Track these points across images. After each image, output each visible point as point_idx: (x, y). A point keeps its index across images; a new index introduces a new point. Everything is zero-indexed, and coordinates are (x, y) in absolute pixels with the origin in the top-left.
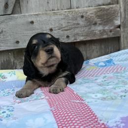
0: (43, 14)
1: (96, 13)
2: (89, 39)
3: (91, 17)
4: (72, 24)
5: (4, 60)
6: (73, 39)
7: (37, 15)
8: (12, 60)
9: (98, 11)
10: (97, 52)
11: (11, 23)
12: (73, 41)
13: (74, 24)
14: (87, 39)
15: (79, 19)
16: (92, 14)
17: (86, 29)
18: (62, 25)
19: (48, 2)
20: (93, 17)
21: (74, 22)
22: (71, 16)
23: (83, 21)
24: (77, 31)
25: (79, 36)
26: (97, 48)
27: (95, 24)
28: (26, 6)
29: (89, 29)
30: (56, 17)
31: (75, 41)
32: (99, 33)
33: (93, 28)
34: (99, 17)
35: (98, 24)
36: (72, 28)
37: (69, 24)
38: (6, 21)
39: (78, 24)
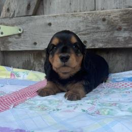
0: (61, 16)
1: (121, 16)
2: (109, 46)
3: (115, 20)
4: (91, 28)
5: (25, 61)
6: (91, 45)
7: (55, 16)
8: (32, 62)
9: (124, 14)
10: (122, 64)
11: (31, 24)
12: (90, 48)
13: (94, 28)
14: (107, 47)
15: (100, 22)
16: (116, 17)
17: (107, 35)
18: (79, 28)
19: (70, 4)
20: (117, 20)
21: (94, 26)
22: (90, 19)
23: (104, 25)
24: (96, 36)
25: (98, 42)
26: (122, 59)
27: (120, 29)
28: (49, 7)
29: (111, 34)
30: (74, 19)
31: (93, 47)
32: (123, 40)
33: (116, 34)
34: (124, 21)
35: (122, 30)
36: (91, 33)
37: (88, 28)
38: (27, 22)
39: (98, 28)
